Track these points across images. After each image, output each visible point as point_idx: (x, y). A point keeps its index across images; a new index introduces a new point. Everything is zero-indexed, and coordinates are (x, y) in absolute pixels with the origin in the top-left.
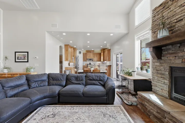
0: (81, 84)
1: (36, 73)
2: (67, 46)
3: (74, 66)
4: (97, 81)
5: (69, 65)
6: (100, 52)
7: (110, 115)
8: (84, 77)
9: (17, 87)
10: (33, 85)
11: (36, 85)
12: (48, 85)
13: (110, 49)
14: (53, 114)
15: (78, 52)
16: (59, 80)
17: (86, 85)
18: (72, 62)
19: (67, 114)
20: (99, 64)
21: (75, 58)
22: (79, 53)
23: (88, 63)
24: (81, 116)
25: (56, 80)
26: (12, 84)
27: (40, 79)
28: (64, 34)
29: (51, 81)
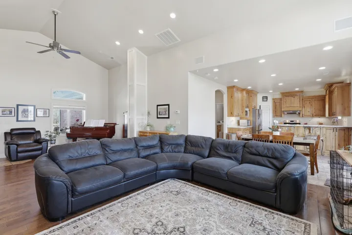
0: (233, 158)
1: (176, 134)
2: (231, 88)
3: (248, 126)
4: (265, 159)
5: (239, 125)
6: (324, 94)
7: (265, 228)
8: (241, 147)
9: (149, 148)
10: (166, 148)
11: (169, 149)
12: (185, 152)
13: (350, 83)
14: (177, 192)
15: (259, 97)
16: (199, 146)
17: (242, 162)
18: (246, 119)
19: (194, 197)
20: (321, 124)
21: (251, 110)
22: (263, 99)
23: (287, 122)
24: (211, 207)
25: (196, 147)
26: (144, 144)
27: (175, 142)
28: (216, 70)
29: (189, 147)
